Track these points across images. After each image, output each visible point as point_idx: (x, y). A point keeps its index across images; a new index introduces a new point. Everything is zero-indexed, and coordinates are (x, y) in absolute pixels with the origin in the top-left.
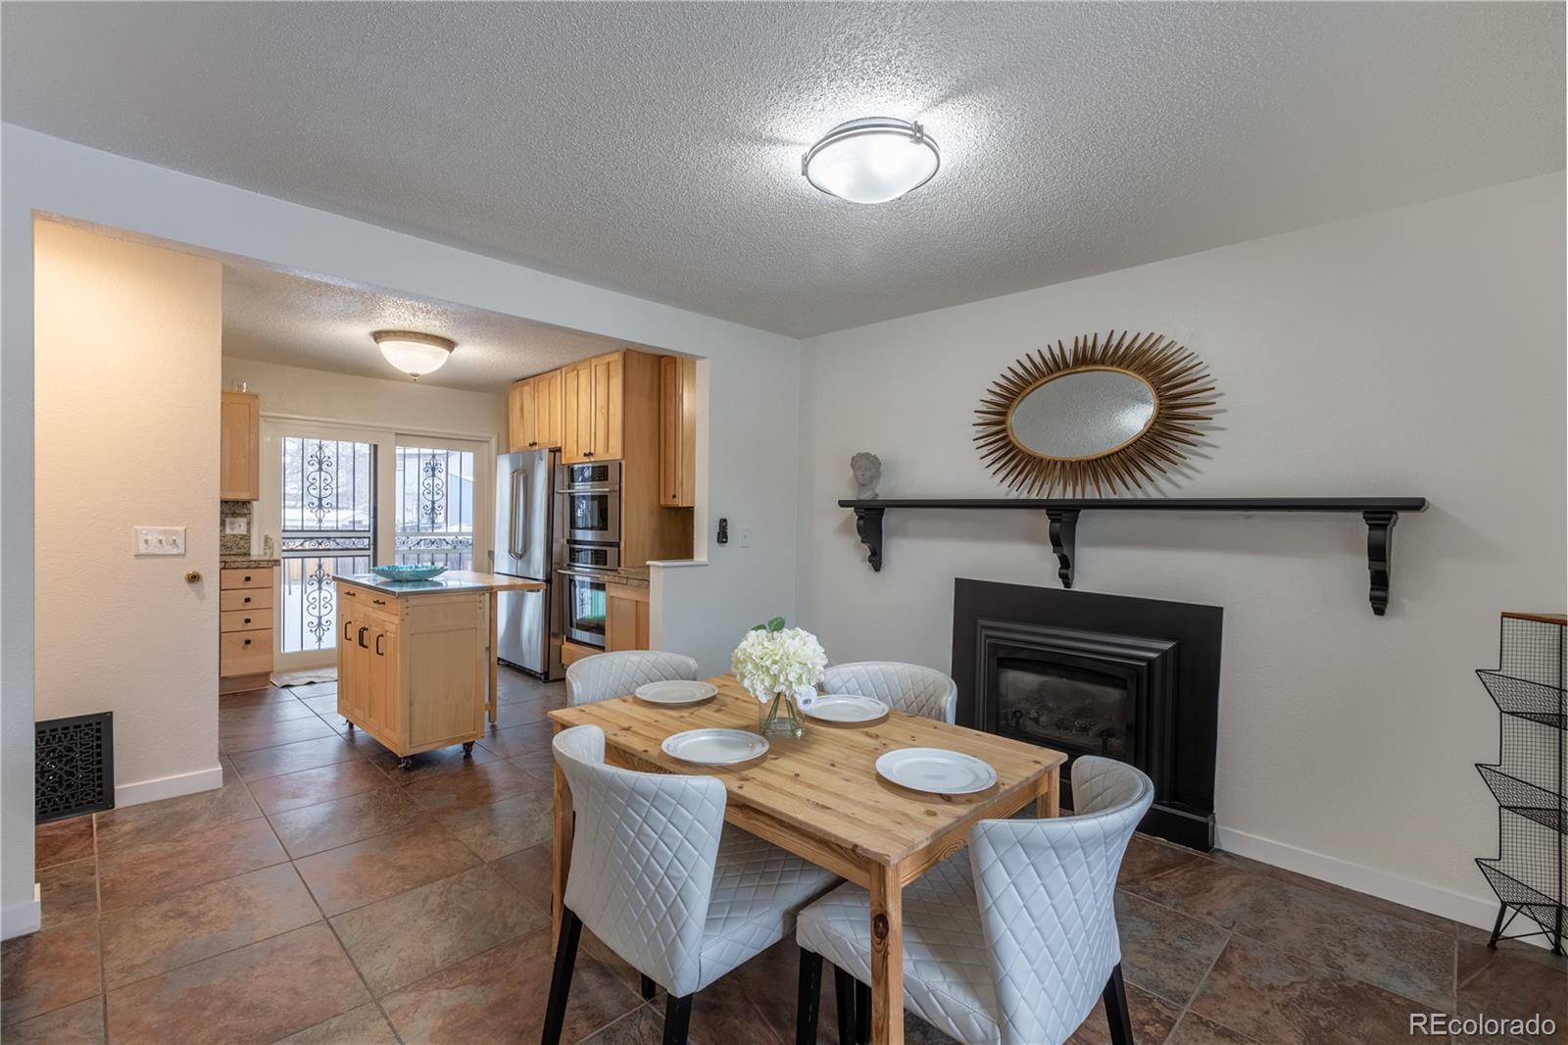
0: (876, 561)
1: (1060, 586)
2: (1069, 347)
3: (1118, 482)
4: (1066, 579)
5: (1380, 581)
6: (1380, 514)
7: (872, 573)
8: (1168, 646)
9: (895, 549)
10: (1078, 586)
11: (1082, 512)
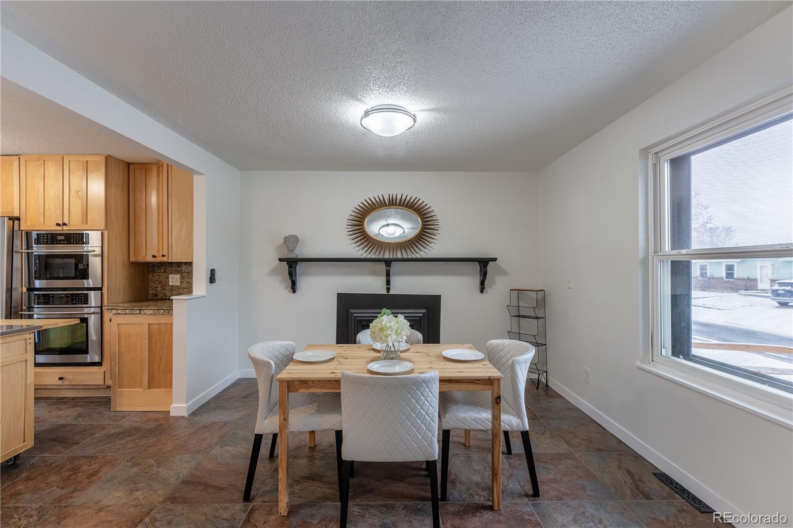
0: (294, 288)
1: (386, 293)
2: (386, 198)
3: (408, 251)
4: (388, 289)
5: (482, 283)
6: (484, 264)
7: (291, 295)
8: (424, 311)
9: (304, 282)
10: (391, 292)
11: (393, 263)
